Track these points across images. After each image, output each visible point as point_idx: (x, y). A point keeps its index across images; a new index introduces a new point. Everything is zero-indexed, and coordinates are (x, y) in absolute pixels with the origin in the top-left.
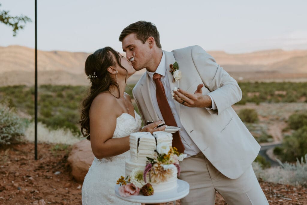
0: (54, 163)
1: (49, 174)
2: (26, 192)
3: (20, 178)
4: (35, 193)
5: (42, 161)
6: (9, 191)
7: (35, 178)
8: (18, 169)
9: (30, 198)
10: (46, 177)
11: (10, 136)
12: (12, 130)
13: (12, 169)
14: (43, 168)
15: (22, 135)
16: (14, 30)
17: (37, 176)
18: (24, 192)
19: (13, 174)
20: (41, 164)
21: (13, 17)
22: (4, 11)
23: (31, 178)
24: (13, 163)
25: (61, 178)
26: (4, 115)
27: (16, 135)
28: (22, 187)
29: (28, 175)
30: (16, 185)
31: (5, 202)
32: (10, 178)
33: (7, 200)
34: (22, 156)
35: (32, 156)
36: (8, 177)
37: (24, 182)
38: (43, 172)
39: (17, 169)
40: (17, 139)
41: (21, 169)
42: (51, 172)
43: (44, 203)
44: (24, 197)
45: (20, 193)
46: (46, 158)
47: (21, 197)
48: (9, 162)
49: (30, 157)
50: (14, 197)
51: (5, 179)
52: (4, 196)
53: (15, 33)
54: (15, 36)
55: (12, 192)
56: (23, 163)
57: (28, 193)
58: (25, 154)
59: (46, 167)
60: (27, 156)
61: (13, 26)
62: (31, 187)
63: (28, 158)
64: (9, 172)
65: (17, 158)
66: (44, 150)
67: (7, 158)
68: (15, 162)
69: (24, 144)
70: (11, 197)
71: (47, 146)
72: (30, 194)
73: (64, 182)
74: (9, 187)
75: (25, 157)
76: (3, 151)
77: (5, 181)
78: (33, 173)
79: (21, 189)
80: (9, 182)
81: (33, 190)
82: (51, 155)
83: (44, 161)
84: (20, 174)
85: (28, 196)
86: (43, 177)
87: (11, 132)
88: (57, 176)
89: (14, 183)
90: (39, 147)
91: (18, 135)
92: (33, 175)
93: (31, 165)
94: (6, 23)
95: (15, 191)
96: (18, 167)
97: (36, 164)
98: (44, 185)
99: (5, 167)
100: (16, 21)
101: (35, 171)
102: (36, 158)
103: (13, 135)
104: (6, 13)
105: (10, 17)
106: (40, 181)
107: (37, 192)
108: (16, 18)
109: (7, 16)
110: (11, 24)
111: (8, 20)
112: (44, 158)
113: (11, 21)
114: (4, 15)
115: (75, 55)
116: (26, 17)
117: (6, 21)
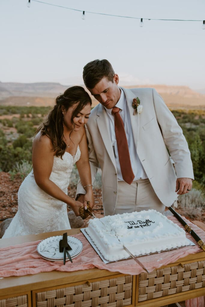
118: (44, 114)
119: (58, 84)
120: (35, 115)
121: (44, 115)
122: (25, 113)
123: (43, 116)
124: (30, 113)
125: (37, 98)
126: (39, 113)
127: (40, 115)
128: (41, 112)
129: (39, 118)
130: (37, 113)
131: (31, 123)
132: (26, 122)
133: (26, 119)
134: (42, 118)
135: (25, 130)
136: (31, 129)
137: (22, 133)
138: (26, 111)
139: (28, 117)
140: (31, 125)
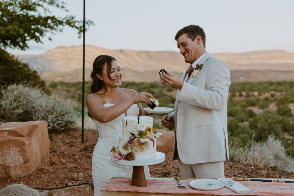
2: (71, 167)
3: (68, 156)
4: (77, 168)
5: (87, 144)
6: (58, 165)
7: (79, 157)
8: (68, 149)
9: (73, 172)
10: (89, 157)
11: (64, 123)
12: (66, 118)
13: (63, 149)
14: (87, 150)
15: (73, 122)
16: (79, 33)
17: (82, 155)
18: (69, 167)
19: (63, 153)
20: (86, 146)
22: (71, 16)
23: (76, 157)
24: (64, 144)
26: (59, 106)
27: (69, 123)
28: (68, 163)
29: (74, 154)
30: (64, 161)
31: (53, 174)
32: (59, 156)
33: (55, 172)
34: (72, 139)
35: (80, 140)
36: (58, 156)
37: (70, 160)
38: (86, 153)
39: (66, 149)
40: (70, 126)
41: (70, 149)
43: (82, 175)
44: (68, 171)
45: (66, 168)
46: (91, 142)
47: (66, 170)
48: (62, 144)
49: (79, 140)
50: (60, 170)
51: (56, 156)
52: (53, 169)
53: (80, 35)
54: (80, 38)
55: (60, 167)
56: (72, 145)
57: (72, 168)
58: (75, 138)
60: (76, 140)
61: (78, 29)
62: (76, 164)
63: (77, 141)
64: (59, 151)
65: (68, 141)
66: (91, 136)
67: (60, 141)
68: (65, 144)
69: (76, 130)
70: (58, 170)
72: (74, 169)
74: (58, 162)
75: (74, 140)
76: (58, 135)
77: (56, 158)
78: (79, 153)
79: (67, 164)
80: (58, 159)
81: (76, 166)
82: (96, 140)
83: (89, 144)
84: (68, 153)
85: (71, 170)
86: (86, 156)
87: (64, 120)
89: (63, 160)
91: (70, 122)
92: (78, 154)
93: (78, 147)
94: (73, 27)
95: (62, 166)
96: (67, 148)
97: (82, 146)
98: (85, 162)
99: (57, 147)
100: (81, 24)
101: (80, 151)
102: (83, 142)
103: (66, 122)
104: (73, 18)
105: (76, 21)
106: (83, 160)
107: (79, 168)
108: (81, 22)
109: (73, 20)
110: (76, 27)
111: (74, 23)
112: (89, 142)
113: (77, 24)
114: (71, 19)
115: (139, 53)
116: (90, 21)
117: (72, 24)
118: (262, 91)
119: (283, 51)
120: (250, 93)
121: (262, 93)
122: (238, 91)
123: (260, 94)
124: (244, 90)
125: (253, 71)
126: (255, 91)
127: (256, 94)
128: (258, 90)
129: (255, 96)
130: (252, 91)
131: (244, 103)
132: (237, 102)
133: (237, 99)
134: (259, 97)
135: (237, 112)
136: (244, 111)
137: (232, 116)
138: (238, 88)
139: (241, 95)
140: (245, 107)
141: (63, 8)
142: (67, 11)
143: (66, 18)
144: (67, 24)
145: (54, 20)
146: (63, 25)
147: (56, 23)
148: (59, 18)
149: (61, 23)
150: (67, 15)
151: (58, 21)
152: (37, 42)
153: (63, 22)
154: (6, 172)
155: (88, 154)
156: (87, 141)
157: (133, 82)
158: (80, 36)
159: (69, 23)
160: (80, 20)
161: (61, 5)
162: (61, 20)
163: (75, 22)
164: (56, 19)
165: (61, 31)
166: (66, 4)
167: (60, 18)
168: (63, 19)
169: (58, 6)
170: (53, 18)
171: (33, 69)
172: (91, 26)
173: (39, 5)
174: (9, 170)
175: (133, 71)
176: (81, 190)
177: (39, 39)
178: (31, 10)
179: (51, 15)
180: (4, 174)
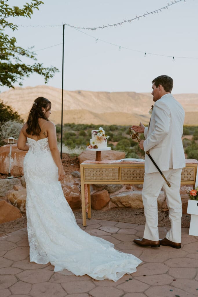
0: (71, 161)
1: (67, 165)
5: (64, 159)
10: (67, 166)
16: (46, 79)
20: (64, 161)
21: (45, 69)
22: (38, 64)
25: (74, 167)
42: (69, 164)
54: (46, 83)
59: (66, 162)
61: (45, 75)
66: (65, 156)
71: (68, 155)
73: (75, 168)
82: (69, 158)
83: (66, 160)
88: (72, 166)
90: (63, 155)
94: (40, 73)
100: (47, 71)
104: (40, 66)
108: (47, 69)
109: (41, 68)
110: (43, 74)
111: (41, 70)
112: (66, 159)
113: (43, 71)
114: (39, 67)
115: (98, 94)
116: (55, 68)
117: (40, 71)
141: (32, 58)
142: (36, 59)
143: (34, 65)
144: (35, 71)
145: (24, 68)
146: (31, 72)
147: (26, 71)
148: (28, 65)
149: (30, 70)
150: (35, 63)
151: (27, 68)
152: (10, 87)
153: (32, 70)
154: (20, 171)
155: (66, 165)
156: (63, 158)
157: (92, 125)
158: (46, 81)
159: (37, 70)
160: (46, 68)
161: (30, 55)
162: (30, 67)
163: (43, 69)
164: (26, 67)
165: (28, 76)
166: (35, 54)
167: (30, 66)
168: (32, 67)
169: (28, 55)
170: (23, 66)
171: (15, 110)
172: (56, 72)
173: (10, 54)
174: (21, 170)
175: (92, 113)
176: (67, 177)
177: (11, 84)
178: (4, 59)
179: (21, 63)
180: (19, 172)
